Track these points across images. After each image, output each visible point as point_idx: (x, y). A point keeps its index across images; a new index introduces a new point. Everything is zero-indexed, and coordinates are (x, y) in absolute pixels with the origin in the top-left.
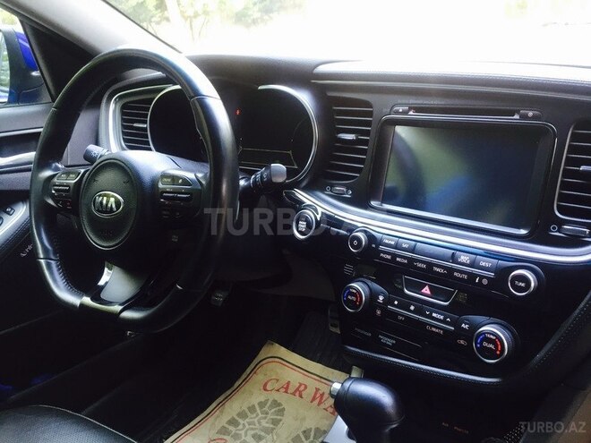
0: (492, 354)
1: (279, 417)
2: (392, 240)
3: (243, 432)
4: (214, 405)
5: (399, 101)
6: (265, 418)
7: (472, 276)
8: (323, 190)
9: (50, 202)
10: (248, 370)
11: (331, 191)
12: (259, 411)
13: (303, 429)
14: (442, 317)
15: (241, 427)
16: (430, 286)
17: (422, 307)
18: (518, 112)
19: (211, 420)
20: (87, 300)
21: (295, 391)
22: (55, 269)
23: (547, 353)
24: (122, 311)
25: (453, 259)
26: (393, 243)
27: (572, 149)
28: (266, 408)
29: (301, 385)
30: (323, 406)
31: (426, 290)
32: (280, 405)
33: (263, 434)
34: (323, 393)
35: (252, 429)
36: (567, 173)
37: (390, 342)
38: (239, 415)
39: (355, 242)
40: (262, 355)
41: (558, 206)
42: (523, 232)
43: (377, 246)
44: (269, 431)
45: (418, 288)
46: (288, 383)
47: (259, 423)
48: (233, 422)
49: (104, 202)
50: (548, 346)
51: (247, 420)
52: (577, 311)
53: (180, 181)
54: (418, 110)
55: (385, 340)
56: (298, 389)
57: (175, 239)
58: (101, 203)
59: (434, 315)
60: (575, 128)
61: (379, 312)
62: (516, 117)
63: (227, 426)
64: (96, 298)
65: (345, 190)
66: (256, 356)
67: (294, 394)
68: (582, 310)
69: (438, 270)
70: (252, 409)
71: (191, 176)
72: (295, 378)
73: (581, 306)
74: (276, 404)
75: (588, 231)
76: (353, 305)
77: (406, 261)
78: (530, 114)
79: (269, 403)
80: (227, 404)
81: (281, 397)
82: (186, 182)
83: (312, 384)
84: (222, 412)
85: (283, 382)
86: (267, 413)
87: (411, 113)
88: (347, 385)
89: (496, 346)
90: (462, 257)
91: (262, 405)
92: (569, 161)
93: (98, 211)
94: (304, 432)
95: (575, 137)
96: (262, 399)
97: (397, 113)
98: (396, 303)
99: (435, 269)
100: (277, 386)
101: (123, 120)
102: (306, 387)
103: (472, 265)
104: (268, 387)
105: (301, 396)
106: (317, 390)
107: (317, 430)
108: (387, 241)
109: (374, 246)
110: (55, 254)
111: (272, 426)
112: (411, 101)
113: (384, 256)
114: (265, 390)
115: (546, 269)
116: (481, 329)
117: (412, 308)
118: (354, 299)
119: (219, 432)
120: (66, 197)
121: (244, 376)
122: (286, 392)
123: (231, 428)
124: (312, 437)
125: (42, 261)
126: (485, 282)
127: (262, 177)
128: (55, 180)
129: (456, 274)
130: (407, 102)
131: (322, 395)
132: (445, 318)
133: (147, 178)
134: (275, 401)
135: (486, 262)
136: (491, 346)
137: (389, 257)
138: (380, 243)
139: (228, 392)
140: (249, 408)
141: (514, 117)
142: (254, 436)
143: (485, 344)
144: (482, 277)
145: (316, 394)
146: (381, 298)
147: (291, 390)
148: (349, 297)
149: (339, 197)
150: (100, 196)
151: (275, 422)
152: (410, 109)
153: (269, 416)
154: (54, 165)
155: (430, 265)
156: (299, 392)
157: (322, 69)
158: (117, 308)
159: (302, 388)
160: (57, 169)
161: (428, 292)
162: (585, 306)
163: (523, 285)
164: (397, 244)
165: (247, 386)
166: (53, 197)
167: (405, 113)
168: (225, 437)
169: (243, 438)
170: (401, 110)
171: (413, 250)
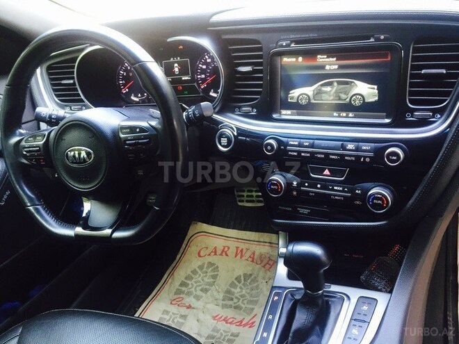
0: (381, 207)
1: (216, 273)
2: (296, 141)
3: (193, 289)
4: (165, 276)
5: (282, 37)
6: (206, 276)
7: (358, 157)
8: (233, 112)
9: (24, 161)
10: (184, 246)
11: (239, 111)
12: (200, 272)
13: (235, 277)
14: (341, 189)
15: (190, 286)
16: (328, 169)
17: (326, 184)
18: (373, 36)
19: (167, 287)
20: (79, 230)
21: (222, 252)
22: (43, 212)
23: (416, 199)
24: (112, 233)
25: (343, 148)
26: (297, 143)
27: (414, 59)
28: (205, 269)
29: (224, 247)
30: (244, 258)
31: (327, 172)
32: (213, 264)
33: (207, 287)
34: (242, 250)
35: (200, 285)
36: (412, 76)
37: (306, 211)
38: (186, 278)
39: (269, 148)
40: (190, 233)
41: (409, 100)
42: (387, 121)
43: (285, 147)
44: (212, 284)
45: (321, 172)
46: (215, 248)
47: (203, 280)
48: (183, 284)
49: (77, 156)
50: (416, 194)
51: (194, 280)
52: (432, 169)
53: (138, 130)
54: (297, 42)
55: (302, 211)
56: (223, 251)
57: (141, 173)
58: (74, 156)
59: (336, 188)
60: (414, 44)
61: (295, 193)
62: (372, 40)
63: (180, 288)
64: (86, 227)
65: (251, 109)
66: (186, 235)
67: (221, 255)
68: (436, 167)
69: (333, 157)
70: (194, 272)
71: (144, 124)
72: (219, 243)
73: (435, 165)
74: (211, 264)
75: (431, 114)
76: (276, 192)
77: (309, 155)
78: (382, 37)
79: (206, 266)
80: (175, 273)
81: (212, 259)
82: (142, 130)
83: (233, 245)
84: (173, 279)
85: (211, 249)
86: (207, 272)
87: (293, 45)
88: (290, 248)
89: (383, 202)
90: (349, 146)
91: (201, 267)
92: (413, 68)
93: (73, 163)
94: (236, 279)
95: (415, 50)
96: (200, 263)
97: (282, 46)
98: (306, 184)
99: (331, 157)
100: (208, 252)
101: (51, 79)
102: (229, 248)
103: (357, 149)
104: (202, 254)
105: (227, 255)
106: (237, 248)
107: (245, 275)
108: (292, 143)
109: (282, 147)
110: (39, 200)
111: (212, 280)
112: (292, 37)
113: (292, 153)
114: (200, 256)
115: (408, 144)
116: (370, 193)
117: (319, 186)
118: (276, 187)
119: (176, 294)
120: (38, 155)
121: (182, 250)
122: (216, 254)
123: (184, 289)
124: (243, 280)
125: (31, 208)
126: (368, 160)
127: (194, 113)
128: (23, 143)
129: (346, 158)
130: (288, 37)
131: (242, 251)
132: (343, 189)
133: (108, 131)
134: (210, 263)
135: (366, 147)
136: (380, 202)
137: (295, 154)
138: (287, 144)
139: (173, 265)
140: (192, 272)
141: (371, 40)
142: (202, 290)
143: (375, 201)
144: (365, 157)
145: (237, 251)
146: (295, 183)
147: (219, 252)
148: (272, 187)
149: (246, 115)
150: (70, 151)
151: (215, 277)
152: (292, 42)
153: (208, 274)
154: (17, 132)
155: (327, 155)
156: (224, 252)
157: (215, 19)
158: (108, 231)
159: (226, 249)
160: (21, 134)
161: (328, 173)
162: (437, 165)
163: (395, 158)
164: (299, 143)
165: (186, 257)
166: (25, 157)
167: (288, 45)
168: (181, 296)
169: (195, 293)
170: (284, 44)
171: (312, 146)
